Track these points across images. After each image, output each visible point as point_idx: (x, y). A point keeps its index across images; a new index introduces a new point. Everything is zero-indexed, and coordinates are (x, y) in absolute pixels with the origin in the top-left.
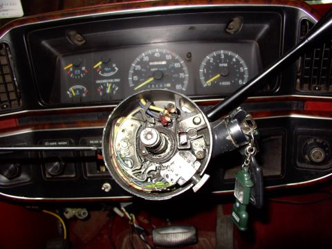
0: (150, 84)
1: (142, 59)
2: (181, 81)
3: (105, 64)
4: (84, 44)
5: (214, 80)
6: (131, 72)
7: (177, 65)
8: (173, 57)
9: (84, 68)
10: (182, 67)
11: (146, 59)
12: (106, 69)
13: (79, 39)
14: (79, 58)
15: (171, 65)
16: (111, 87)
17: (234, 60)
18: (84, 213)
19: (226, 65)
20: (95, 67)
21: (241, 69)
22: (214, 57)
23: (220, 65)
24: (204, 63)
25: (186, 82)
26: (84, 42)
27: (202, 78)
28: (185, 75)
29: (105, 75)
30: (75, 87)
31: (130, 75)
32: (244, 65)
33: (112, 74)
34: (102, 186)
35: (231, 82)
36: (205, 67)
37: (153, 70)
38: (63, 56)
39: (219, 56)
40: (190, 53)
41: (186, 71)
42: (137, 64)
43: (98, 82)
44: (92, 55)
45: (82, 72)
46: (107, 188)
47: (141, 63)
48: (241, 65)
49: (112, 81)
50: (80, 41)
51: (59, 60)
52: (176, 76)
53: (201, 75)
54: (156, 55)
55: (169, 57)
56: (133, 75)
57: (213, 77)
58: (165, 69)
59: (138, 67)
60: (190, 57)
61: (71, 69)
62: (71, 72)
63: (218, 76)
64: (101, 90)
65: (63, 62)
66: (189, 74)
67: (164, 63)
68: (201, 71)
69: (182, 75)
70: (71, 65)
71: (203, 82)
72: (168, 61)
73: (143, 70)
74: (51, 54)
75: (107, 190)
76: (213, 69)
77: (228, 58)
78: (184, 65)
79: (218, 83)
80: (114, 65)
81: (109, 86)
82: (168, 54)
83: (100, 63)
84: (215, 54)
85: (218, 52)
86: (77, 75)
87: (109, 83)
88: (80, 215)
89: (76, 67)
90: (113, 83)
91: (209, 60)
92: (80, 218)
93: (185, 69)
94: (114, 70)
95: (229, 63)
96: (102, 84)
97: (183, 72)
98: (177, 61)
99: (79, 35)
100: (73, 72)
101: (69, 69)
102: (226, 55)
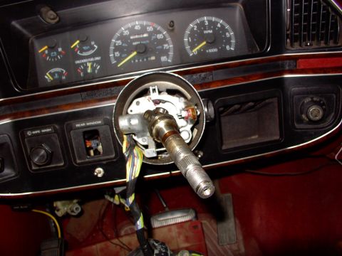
0: (134, 58)
1: (122, 33)
2: (166, 52)
3: (83, 43)
4: (58, 22)
5: (201, 48)
6: (112, 48)
7: (160, 36)
8: (155, 29)
9: (60, 50)
10: (165, 38)
11: (126, 33)
12: (84, 48)
13: (52, 17)
14: (55, 39)
15: (153, 37)
16: (92, 66)
17: (219, 25)
18: (77, 209)
19: (211, 32)
20: (72, 47)
21: (227, 34)
22: (197, 24)
23: (205, 32)
24: (188, 32)
25: (171, 53)
26: (58, 19)
27: (188, 47)
28: (169, 46)
29: (85, 54)
30: (52, 71)
31: (111, 51)
32: (230, 30)
33: (91, 52)
34: (94, 172)
35: (219, 49)
36: (190, 35)
37: (135, 44)
38: (37, 38)
39: (203, 22)
40: (172, 22)
41: (170, 42)
42: (117, 39)
43: (78, 62)
44: (68, 35)
45: (59, 53)
46: (100, 172)
47: (122, 38)
48: (227, 31)
49: (92, 59)
50: (53, 19)
51: (32, 43)
52: (160, 47)
53: (186, 44)
54: (137, 28)
55: (150, 29)
56: (115, 51)
57: (199, 44)
58: (148, 41)
59: (119, 43)
60: (173, 26)
61: (47, 52)
62: (47, 55)
63: (204, 43)
64: (82, 70)
65: (36, 44)
66: (173, 44)
67: (145, 35)
68: (186, 40)
69: (166, 46)
70: (46, 47)
71: (189, 51)
72: (151, 34)
73: (124, 45)
74: (23, 35)
75: (100, 175)
76: (198, 37)
77: (213, 24)
78: (167, 36)
79: (205, 51)
80: (93, 43)
81: (89, 65)
82: (150, 26)
83: (78, 42)
84: (198, 21)
85: (202, 19)
86: (54, 57)
87: (90, 62)
88: (73, 211)
89: (51, 48)
90: (93, 62)
91: (193, 28)
92: (73, 214)
93: (169, 39)
94: (93, 48)
95: (214, 30)
96: (82, 64)
97: (167, 42)
98: (160, 32)
99: (51, 12)
100: (49, 55)
101: (44, 52)
102: (209, 21)
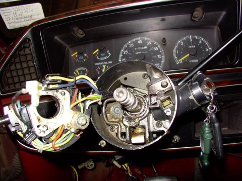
1: (129, 46)
2: (159, 61)
3: (101, 51)
4: (85, 36)
5: (185, 59)
6: (121, 55)
7: (155, 49)
8: (152, 43)
9: (85, 55)
10: (159, 50)
11: (132, 45)
12: (102, 54)
13: (81, 33)
14: (82, 48)
15: (151, 49)
16: (106, 68)
17: (200, 42)
18: (91, 165)
19: (194, 47)
20: (94, 53)
21: (206, 49)
22: (184, 41)
23: (189, 47)
24: (176, 46)
25: (163, 62)
26: (84, 35)
27: (175, 58)
28: (162, 56)
29: (102, 59)
30: (79, 69)
31: (120, 58)
32: (209, 45)
33: (106, 58)
34: (99, 142)
35: (199, 60)
36: (177, 49)
37: (137, 53)
38: (71, 47)
39: (188, 39)
40: (164, 39)
41: (163, 53)
42: (125, 50)
43: (96, 64)
44: (92, 45)
45: (85, 57)
46: (103, 144)
47: (128, 49)
48: (206, 46)
49: (106, 63)
51: (68, 50)
52: (155, 57)
53: (175, 55)
54: (139, 42)
55: (149, 43)
56: (122, 58)
57: (184, 56)
58: (146, 52)
59: (126, 52)
60: (165, 42)
61: (77, 56)
62: (77, 58)
63: (188, 55)
64: (99, 70)
65: (71, 51)
66: (165, 55)
67: (145, 48)
68: (174, 52)
69: (159, 56)
70: (76, 53)
71: (176, 60)
72: (149, 47)
73: (129, 54)
74: (61, 45)
75: (102, 146)
76: (183, 50)
77: (196, 41)
78: (161, 48)
79: (188, 61)
80: (108, 51)
81: (104, 67)
82: (148, 41)
83: (98, 50)
84: (184, 39)
85: (188, 37)
86: (81, 60)
87: (104, 64)
88: (88, 166)
89: (80, 54)
90: (107, 65)
91: (181, 43)
92: (89, 168)
93: (162, 51)
94: (108, 55)
95: (196, 45)
96: (99, 66)
97: (160, 54)
98: (156, 46)
99: (80, 30)
100: (78, 58)
101: (75, 56)
102: (193, 39)
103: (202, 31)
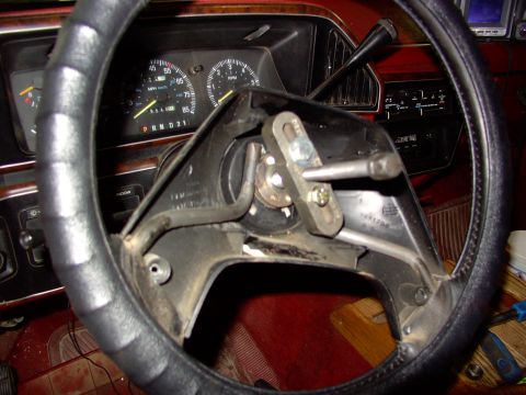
0: (153, 108)
2: (187, 102)
7: (179, 81)
8: (173, 71)
10: (185, 83)
15: (172, 82)
17: (243, 71)
19: (235, 78)
21: (252, 81)
22: (220, 68)
23: (230, 78)
24: (211, 77)
25: (193, 103)
27: (212, 96)
28: (190, 94)
32: (255, 76)
36: (213, 81)
37: (150, 89)
39: (226, 66)
41: (192, 89)
48: (252, 77)
52: (180, 95)
53: (210, 92)
54: (151, 68)
55: (167, 71)
57: (225, 94)
58: (166, 87)
61: (30, 95)
62: (31, 100)
63: (231, 91)
66: (195, 92)
67: (162, 79)
68: (209, 87)
69: (187, 94)
70: (31, 88)
71: (213, 101)
72: (168, 76)
73: (137, 90)
76: (222, 84)
77: (237, 69)
78: (188, 81)
82: (167, 67)
84: (221, 64)
85: (225, 62)
89: (38, 90)
91: (217, 72)
93: (189, 85)
95: (238, 75)
97: (188, 90)
98: (179, 76)
100: (34, 99)
101: (27, 94)
102: (234, 65)
103: (244, 52)
